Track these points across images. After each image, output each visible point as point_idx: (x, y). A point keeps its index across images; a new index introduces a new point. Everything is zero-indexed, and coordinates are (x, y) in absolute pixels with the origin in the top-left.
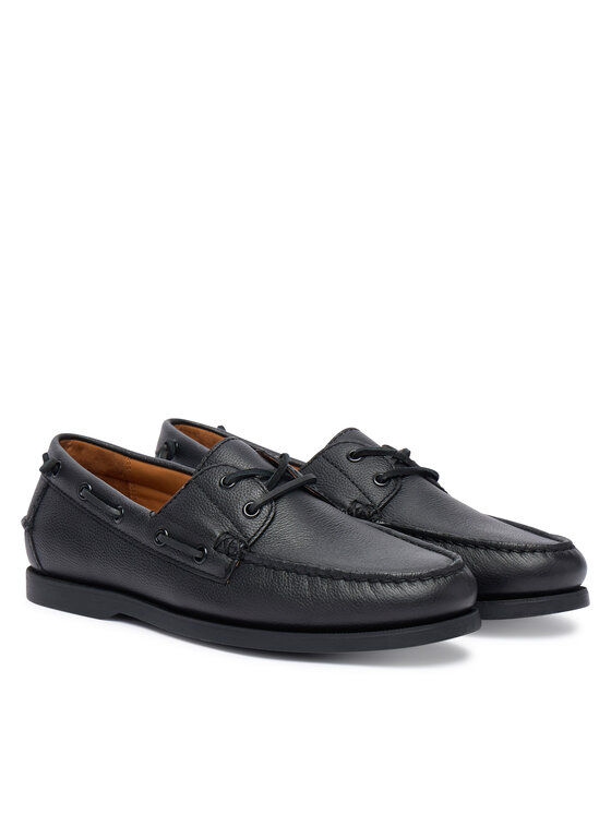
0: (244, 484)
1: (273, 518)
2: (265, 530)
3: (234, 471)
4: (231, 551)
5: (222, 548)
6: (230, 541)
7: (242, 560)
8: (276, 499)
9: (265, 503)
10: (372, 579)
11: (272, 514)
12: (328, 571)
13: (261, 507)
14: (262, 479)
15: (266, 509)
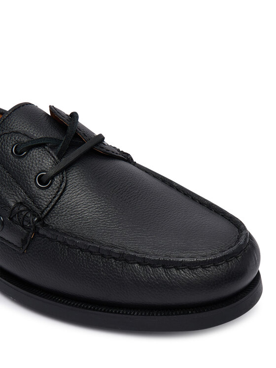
0: (36, 153)
1: (65, 187)
2: (57, 201)
3: (25, 139)
4: (25, 223)
5: (16, 219)
6: (24, 213)
7: (37, 233)
8: (67, 168)
9: (57, 174)
10: (166, 265)
11: (64, 184)
12: (122, 254)
13: (52, 178)
14: (52, 148)
15: (57, 179)
